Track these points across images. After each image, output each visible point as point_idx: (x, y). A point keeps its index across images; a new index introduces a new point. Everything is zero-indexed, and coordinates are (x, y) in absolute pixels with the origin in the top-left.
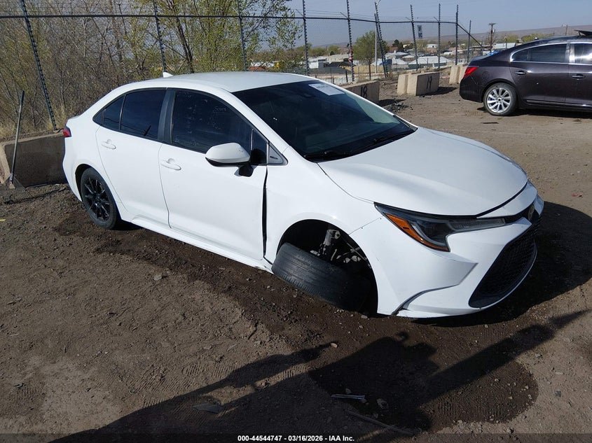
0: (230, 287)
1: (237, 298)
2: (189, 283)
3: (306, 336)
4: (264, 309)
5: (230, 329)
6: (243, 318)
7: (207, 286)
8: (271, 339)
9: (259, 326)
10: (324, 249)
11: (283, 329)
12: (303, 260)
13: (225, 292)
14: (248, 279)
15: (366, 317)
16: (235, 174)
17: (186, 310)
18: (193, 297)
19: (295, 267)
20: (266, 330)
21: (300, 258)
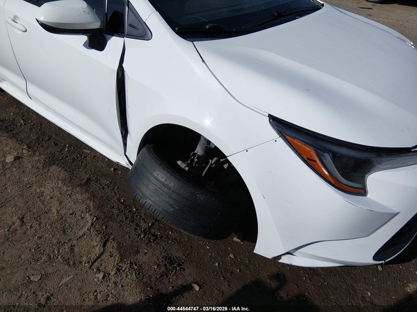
0: (89, 179)
1: (93, 196)
2: (44, 168)
3: (163, 269)
4: (120, 218)
5: (72, 248)
6: (92, 230)
7: (63, 174)
8: (118, 270)
9: (109, 244)
10: (196, 160)
11: (138, 252)
12: (163, 180)
13: (81, 185)
14: (112, 169)
15: (239, 241)
16: (84, 45)
17: (28, 209)
18: (42, 189)
19: (152, 187)
20: (116, 253)
21: (160, 177)
